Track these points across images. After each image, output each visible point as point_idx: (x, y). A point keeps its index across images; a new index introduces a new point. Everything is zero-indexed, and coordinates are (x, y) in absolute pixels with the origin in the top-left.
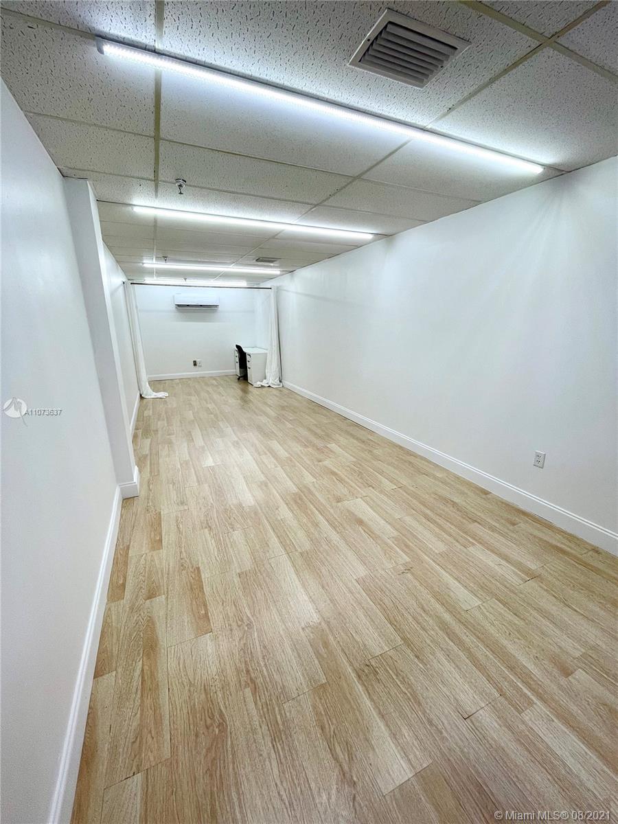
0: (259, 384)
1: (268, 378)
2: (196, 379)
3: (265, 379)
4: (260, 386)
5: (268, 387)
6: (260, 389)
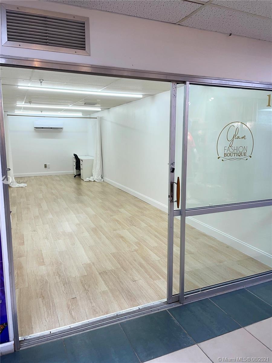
0: (88, 179)
1: (94, 175)
2: (46, 177)
3: (92, 176)
4: (88, 181)
5: (94, 181)
6: (88, 183)
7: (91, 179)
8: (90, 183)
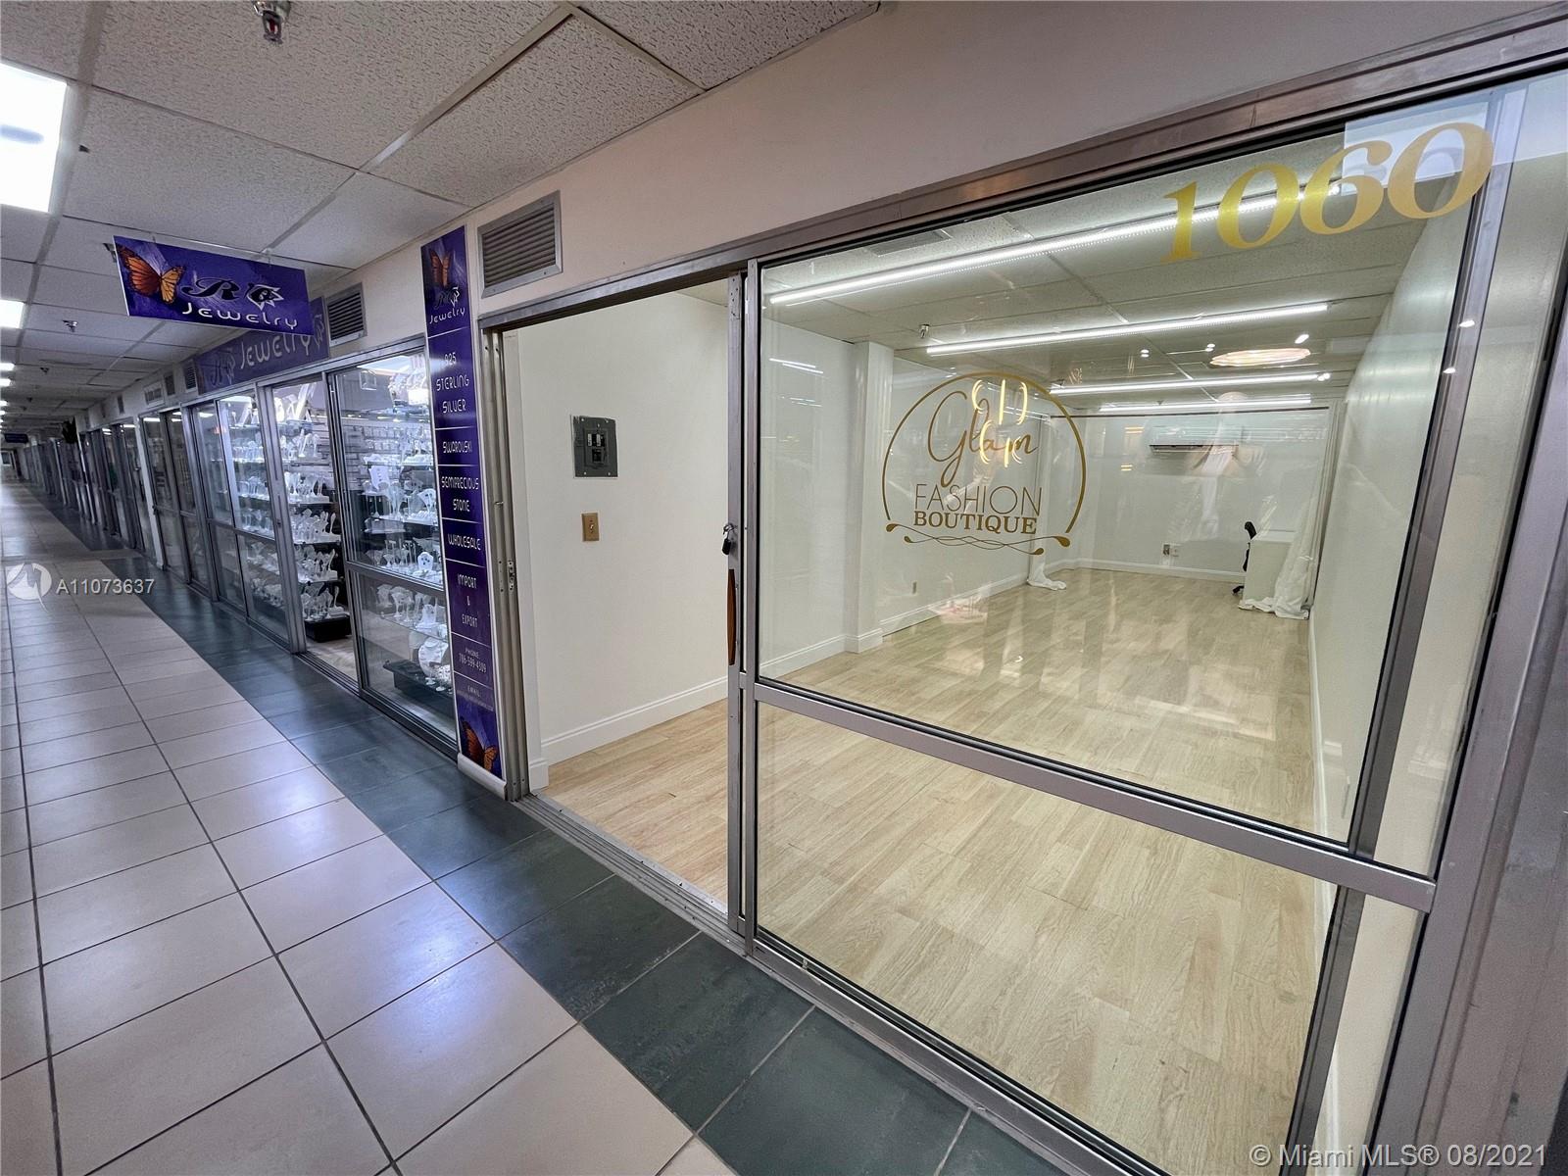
1: (1277, 593)
3: (1270, 596)
4: (1250, 607)
5: (1273, 613)
6: (1249, 614)
7: (1264, 605)
8: (1259, 615)
